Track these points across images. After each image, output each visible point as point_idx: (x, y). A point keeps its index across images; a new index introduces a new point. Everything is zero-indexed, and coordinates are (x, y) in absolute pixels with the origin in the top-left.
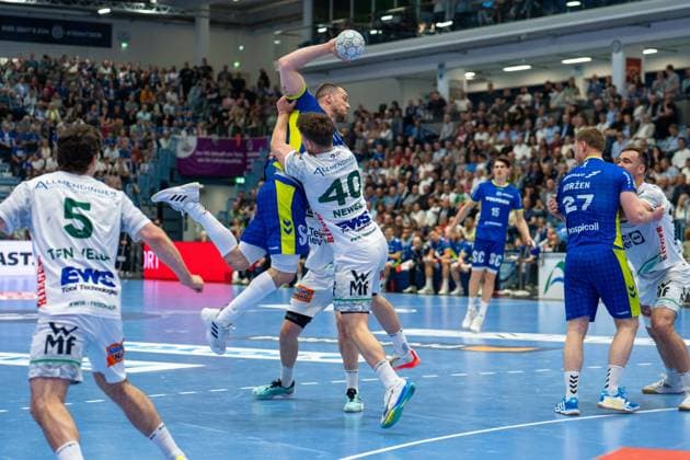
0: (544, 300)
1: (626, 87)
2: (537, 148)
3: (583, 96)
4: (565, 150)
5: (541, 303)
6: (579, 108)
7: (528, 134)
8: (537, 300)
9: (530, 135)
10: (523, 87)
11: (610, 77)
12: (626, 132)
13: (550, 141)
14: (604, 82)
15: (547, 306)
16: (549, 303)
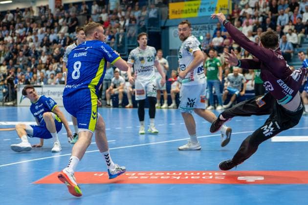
0: (20, 106)
1: (56, 10)
2: (15, 38)
3: (36, 14)
4: (28, 39)
5: (19, 108)
6: (34, 20)
7: (11, 31)
8: (17, 106)
9: (12, 32)
10: (8, 10)
11: (48, 6)
12: (56, 30)
13: (21, 34)
14: (46, 8)
15: (21, 109)
16: (22, 108)
